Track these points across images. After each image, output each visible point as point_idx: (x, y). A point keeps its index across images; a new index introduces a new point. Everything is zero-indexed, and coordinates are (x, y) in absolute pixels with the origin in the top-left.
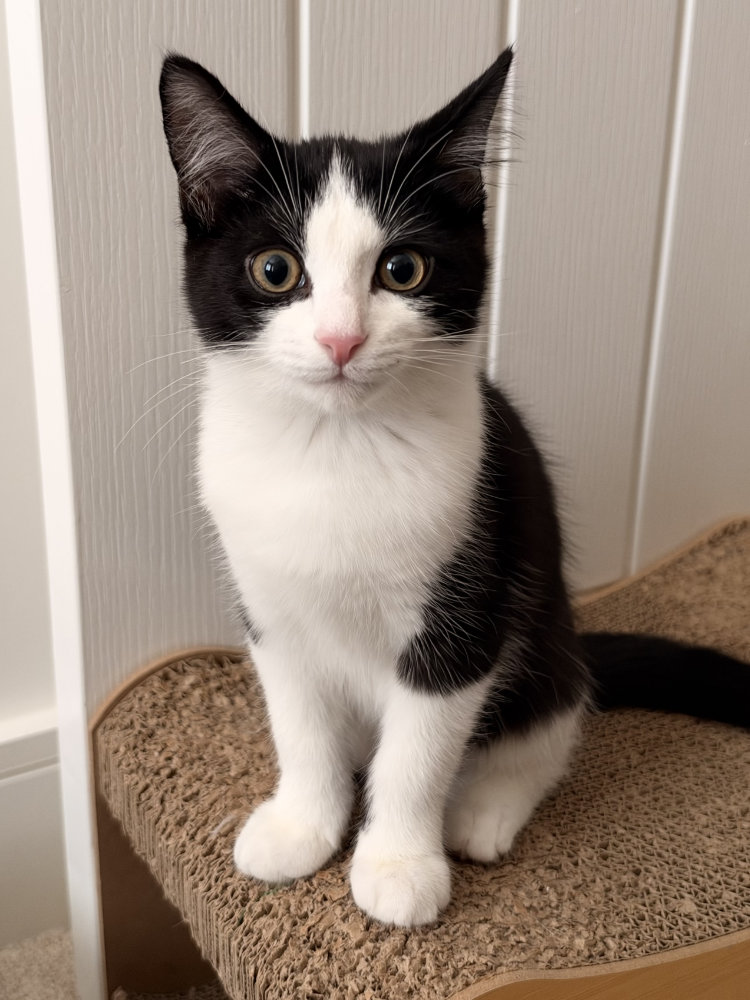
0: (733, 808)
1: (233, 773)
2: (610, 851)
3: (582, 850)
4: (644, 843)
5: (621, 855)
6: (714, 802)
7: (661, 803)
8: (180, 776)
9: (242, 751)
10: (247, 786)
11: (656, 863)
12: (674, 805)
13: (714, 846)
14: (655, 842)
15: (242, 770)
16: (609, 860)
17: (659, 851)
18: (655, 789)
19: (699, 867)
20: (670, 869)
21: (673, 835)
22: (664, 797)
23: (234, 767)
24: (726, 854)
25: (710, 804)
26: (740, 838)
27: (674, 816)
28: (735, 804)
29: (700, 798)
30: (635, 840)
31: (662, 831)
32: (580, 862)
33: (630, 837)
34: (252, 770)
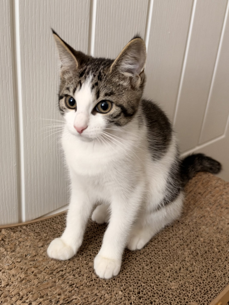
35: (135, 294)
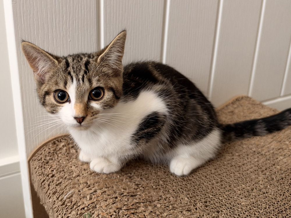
0: (248, 188)
1: (74, 176)
2: (208, 204)
3: (198, 204)
4: (219, 201)
5: (212, 206)
6: (241, 186)
7: (224, 186)
8: (56, 177)
9: (78, 168)
10: (78, 180)
11: (224, 208)
12: (228, 187)
13: (244, 202)
14: (223, 201)
15: (77, 175)
16: (208, 207)
17: (225, 204)
18: (221, 181)
19: (240, 210)
20: (230, 211)
21: (229, 198)
22: (224, 184)
23: (74, 173)
24: (248, 205)
25: (240, 187)
26: (252, 199)
27: (229, 191)
28: (249, 186)
29: (237, 184)
30: (216, 200)
31: (225, 196)
32: (198, 208)
33: (214, 198)
34: (81, 175)
35: (202, 203)
